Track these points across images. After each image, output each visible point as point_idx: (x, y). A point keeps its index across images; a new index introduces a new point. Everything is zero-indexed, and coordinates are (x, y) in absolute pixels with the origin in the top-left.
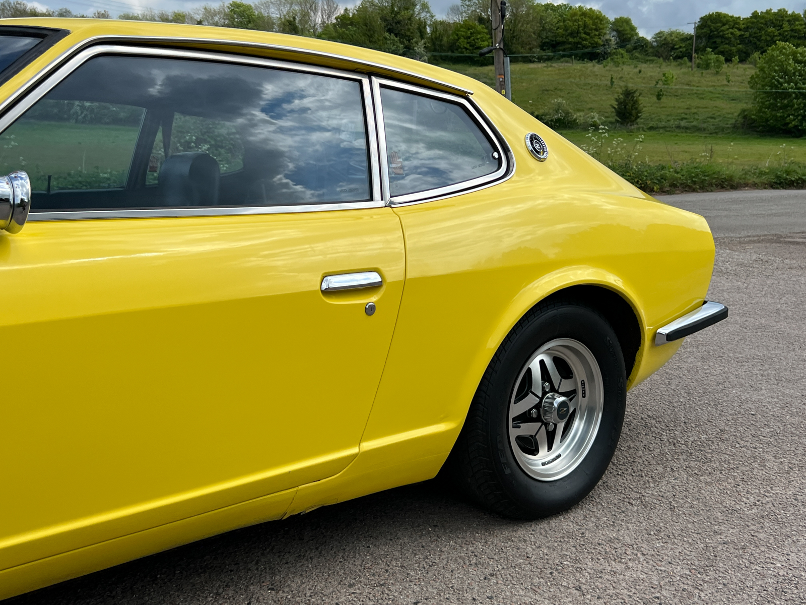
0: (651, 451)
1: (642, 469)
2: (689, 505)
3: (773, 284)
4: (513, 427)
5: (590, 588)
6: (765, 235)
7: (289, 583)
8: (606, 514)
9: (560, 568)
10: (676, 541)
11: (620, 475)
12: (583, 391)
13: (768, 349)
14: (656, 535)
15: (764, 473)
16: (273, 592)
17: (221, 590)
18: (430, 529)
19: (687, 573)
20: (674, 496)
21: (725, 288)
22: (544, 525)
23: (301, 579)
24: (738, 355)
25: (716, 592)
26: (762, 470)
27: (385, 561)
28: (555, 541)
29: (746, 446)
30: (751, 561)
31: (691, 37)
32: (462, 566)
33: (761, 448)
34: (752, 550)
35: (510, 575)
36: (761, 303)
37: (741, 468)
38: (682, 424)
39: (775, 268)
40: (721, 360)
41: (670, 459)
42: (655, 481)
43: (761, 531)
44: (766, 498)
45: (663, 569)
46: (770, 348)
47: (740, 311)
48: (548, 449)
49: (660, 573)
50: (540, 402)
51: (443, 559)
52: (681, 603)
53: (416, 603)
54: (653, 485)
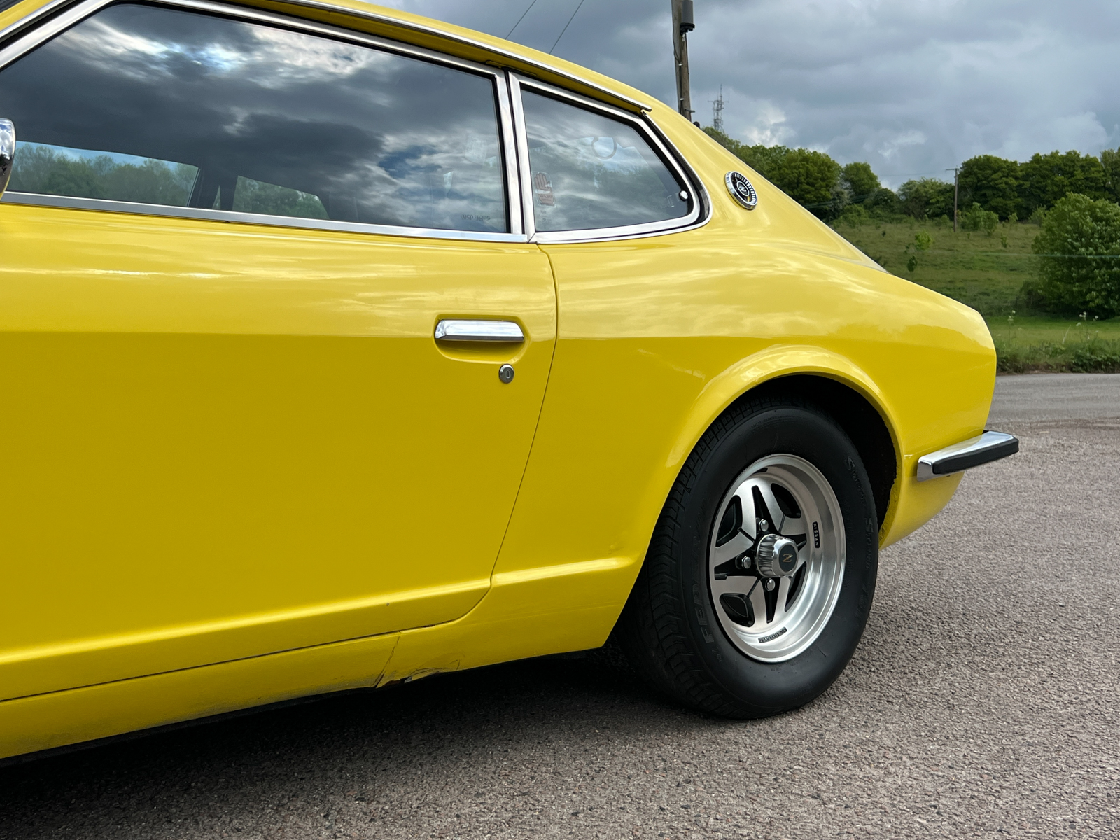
0: (917, 645)
1: (905, 664)
2: (975, 703)
3: (1079, 470)
4: (716, 579)
5: (833, 796)
6: (1065, 421)
7: (388, 792)
8: (855, 714)
9: (789, 773)
10: (958, 743)
11: (874, 672)
12: (815, 538)
13: (1078, 538)
14: (929, 737)
15: (1082, 668)
16: (363, 803)
17: (285, 801)
18: (597, 731)
19: (976, 778)
20: (953, 693)
21: (1013, 475)
22: (764, 726)
23: (405, 788)
24: (1035, 544)
25: (1021, 798)
26: (1078, 665)
27: (530, 766)
28: (781, 744)
29: (1054, 638)
30: (1071, 765)
31: (952, 188)
32: (644, 772)
33: (1076, 641)
34: (1071, 752)
35: (714, 781)
36: (1064, 489)
37: (1048, 664)
38: (961, 616)
39: (1082, 454)
40: (1012, 549)
41: (945, 654)
42: (924, 679)
43: (1082, 731)
44: (1087, 695)
45: (941, 774)
46: (1080, 537)
47: (1036, 498)
48: (768, 620)
49: (936, 778)
50: (755, 547)
51: (616, 764)
52: (969, 811)
53: (575, 814)
54: (922, 682)
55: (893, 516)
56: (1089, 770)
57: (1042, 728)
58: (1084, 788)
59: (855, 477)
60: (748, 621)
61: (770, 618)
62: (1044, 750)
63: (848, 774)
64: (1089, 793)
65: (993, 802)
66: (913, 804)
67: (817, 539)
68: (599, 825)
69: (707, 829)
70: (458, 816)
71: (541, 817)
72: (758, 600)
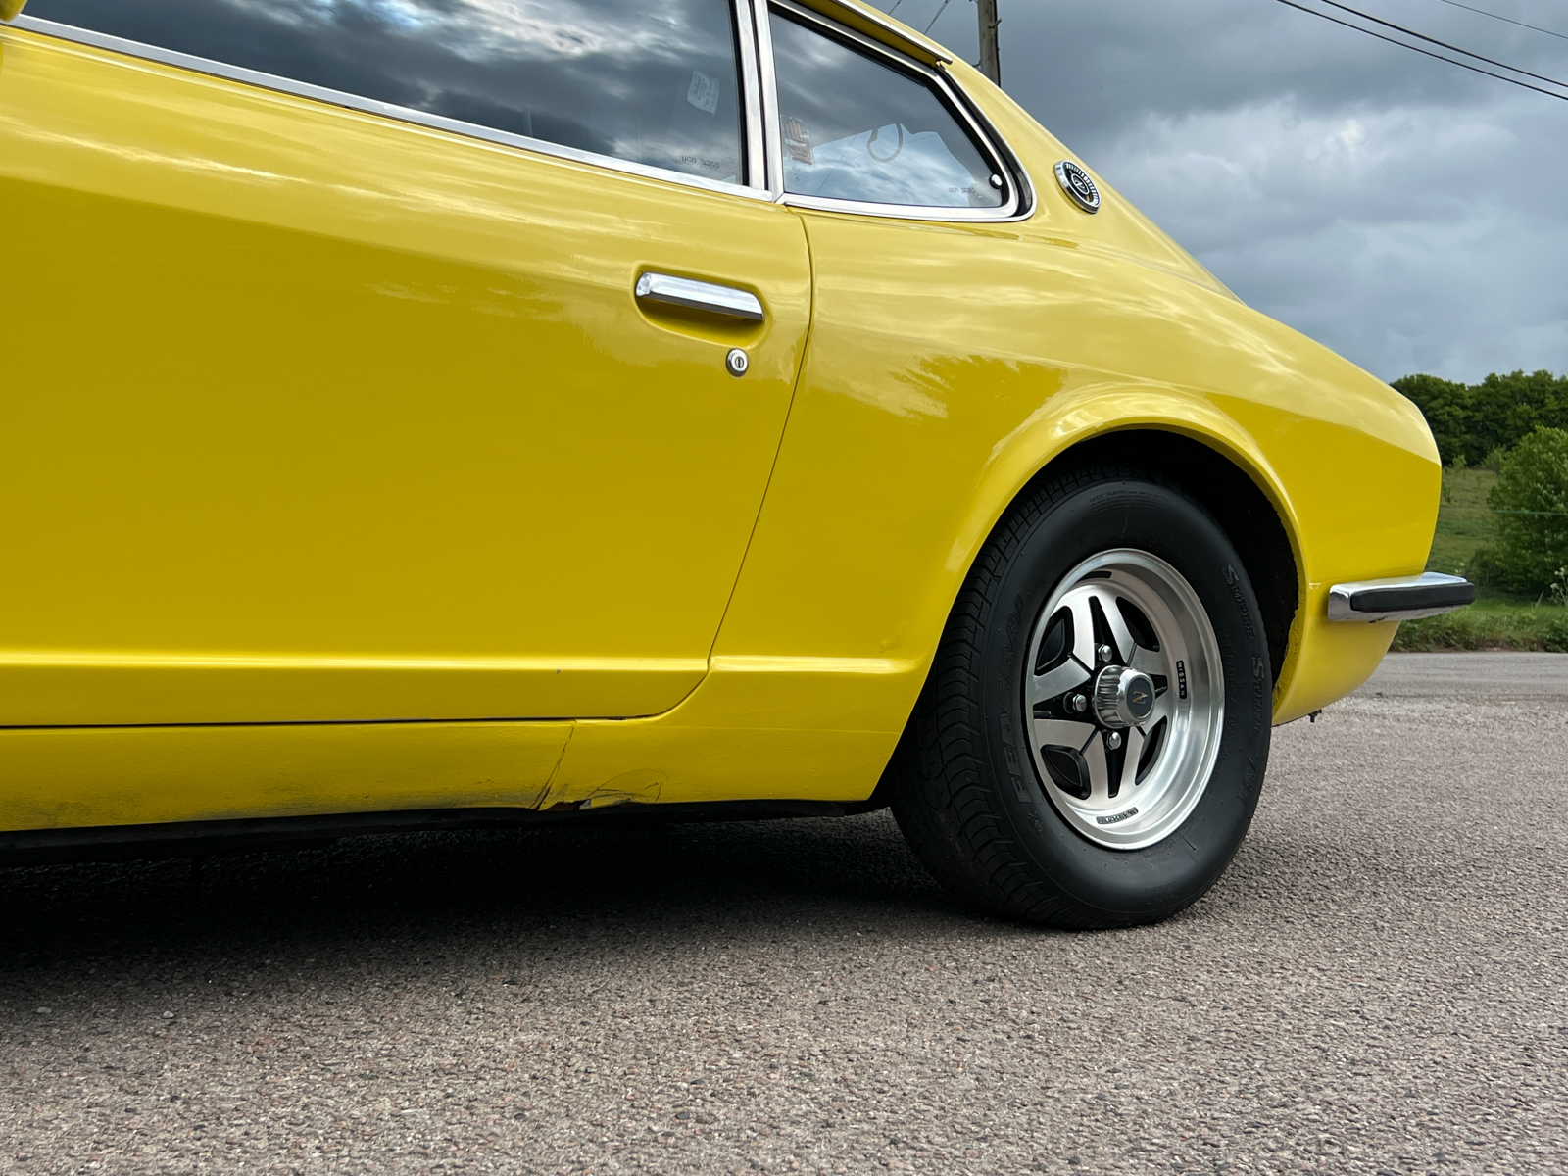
0: (1328, 876)
1: (1311, 892)
2: (1414, 926)
4: (1035, 717)
5: (1205, 999)
6: (1538, 694)
7: (550, 978)
8: (1237, 930)
9: (1139, 977)
10: (1390, 958)
12: (1180, 683)
14: (1347, 952)
16: (514, 987)
17: (400, 981)
18: (859, 934)
19: (1418, 989)
22: (1103, 936)
23: (576, 975)
24: (1498, 797)
25: (1485, 1008)
27: (759, 961)
29: (1529, 874)
32: (927, 970)
35: (1029, 980)
37: (1521, 895)
38: (1392, 852)
40: (1466, 801)
41: (1369, 883)
42: (1339, 904)
45: (1365, 985)
47: (1499, 758)
48: (1110, 793)
49: (1359, 989)
50: (1092, 681)
51: (885, 962)
52: (1408, 1016)
53: (824, 1003)
54: (1336, 908)
55: (1294, 665)
57: (1515, 949)
59: (1237, 595)
60: (1082, 790)
61: (1114, 790)
62: (1518, 968)
63: (1227, 982)
65: (1444, 1010)
66: (1324, 1009)
67: (1182, 686)
68: (858, 1013)
69: (1017, 1021)
70: (651, 1001)
71: (773, 1004)
72: (1096, 761)
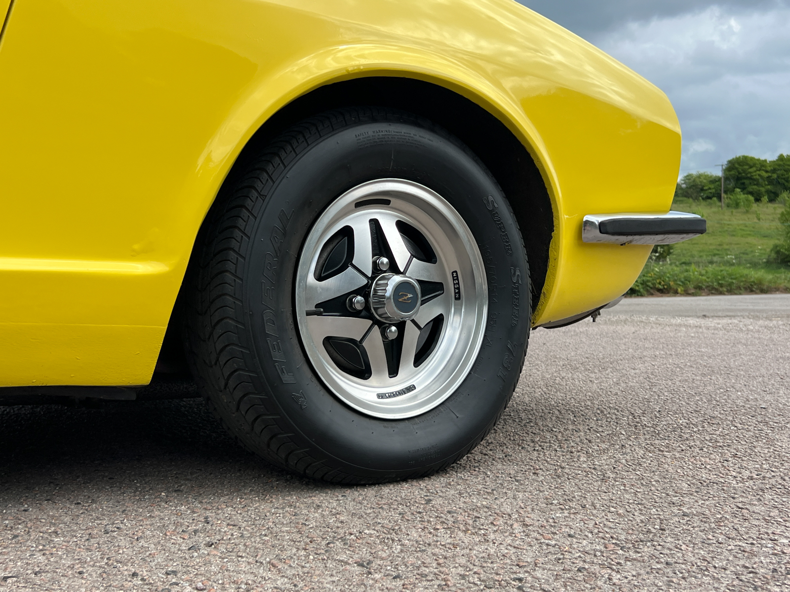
4: (307, 315)
12: (455, 287)
18: (163, 494)
19: (598, 548)
20: (614, 468)
24: (750, 373)
25: (648, 573)
26: (768, 448)
28: (371, 508)
29: (748, 429)
30: (731, 536)
31: (719, 179)
50: (369, 285)
56: (755, 542)
58: (741, 562)
59: (497, 219)
60: (362, 372)
61: (393, 371)
62: (701, 521)
64: (747, 568)
67: (457, 291)
72: (374, 349)
